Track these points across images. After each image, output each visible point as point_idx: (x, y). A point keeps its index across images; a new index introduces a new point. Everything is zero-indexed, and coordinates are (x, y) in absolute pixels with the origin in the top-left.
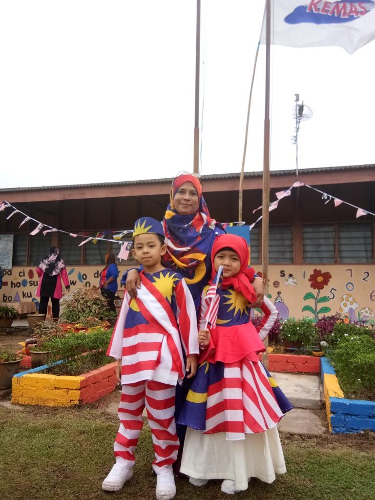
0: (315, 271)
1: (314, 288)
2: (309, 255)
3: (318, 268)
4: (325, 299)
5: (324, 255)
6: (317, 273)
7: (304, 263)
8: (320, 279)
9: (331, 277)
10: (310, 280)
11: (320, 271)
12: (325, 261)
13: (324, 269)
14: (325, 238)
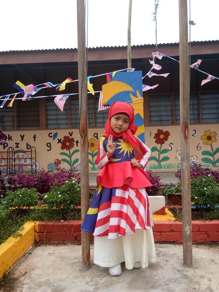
0: (159, 130)
1: (158, 144)
2: (154, 119)
3: (161, 128)
4: (165, 151)
5: (164, 118)
6: (160, 132)
7: (150, 125)
8: (162, 136)
9: (169, 134)
10: (154, 138)
11: (162, 130)
12: (165, 123)
13: (164, 129)
14: (165, 106)
